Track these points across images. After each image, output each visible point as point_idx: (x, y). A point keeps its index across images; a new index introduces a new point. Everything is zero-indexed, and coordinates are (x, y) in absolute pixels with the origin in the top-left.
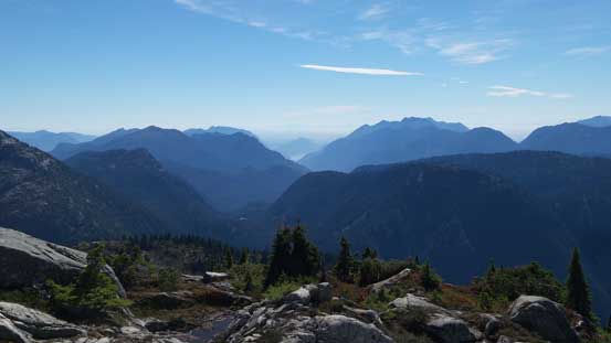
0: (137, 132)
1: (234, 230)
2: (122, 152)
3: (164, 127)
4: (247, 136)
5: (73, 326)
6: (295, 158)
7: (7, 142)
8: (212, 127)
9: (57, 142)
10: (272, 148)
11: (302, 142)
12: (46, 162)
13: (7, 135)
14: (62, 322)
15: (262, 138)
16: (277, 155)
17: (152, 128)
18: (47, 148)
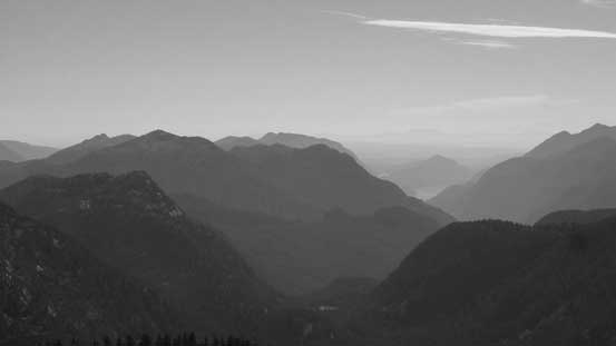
0: (129, 143)
1: (309, 329)
2: (101, 179)
4: (335, 151)
6: (425, 195)
8: (270, 134)
11: (438, 164)
15: (362, 158)
16: (388, 188)
17: (158, 136)
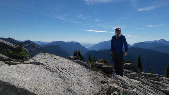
0: (57, 42)
2: (54, 46)
3: (62, 41)
5: (11, 59)
6: (87, 48)
7: (32, 43)
9: (41, 43)
10: (83, 46)
11: (89, 45)
12: (39, 47)
13: (32, 42)
14: (8, 58)
15: (81, 44)
17: (60, 41)
18: (39, 44)
